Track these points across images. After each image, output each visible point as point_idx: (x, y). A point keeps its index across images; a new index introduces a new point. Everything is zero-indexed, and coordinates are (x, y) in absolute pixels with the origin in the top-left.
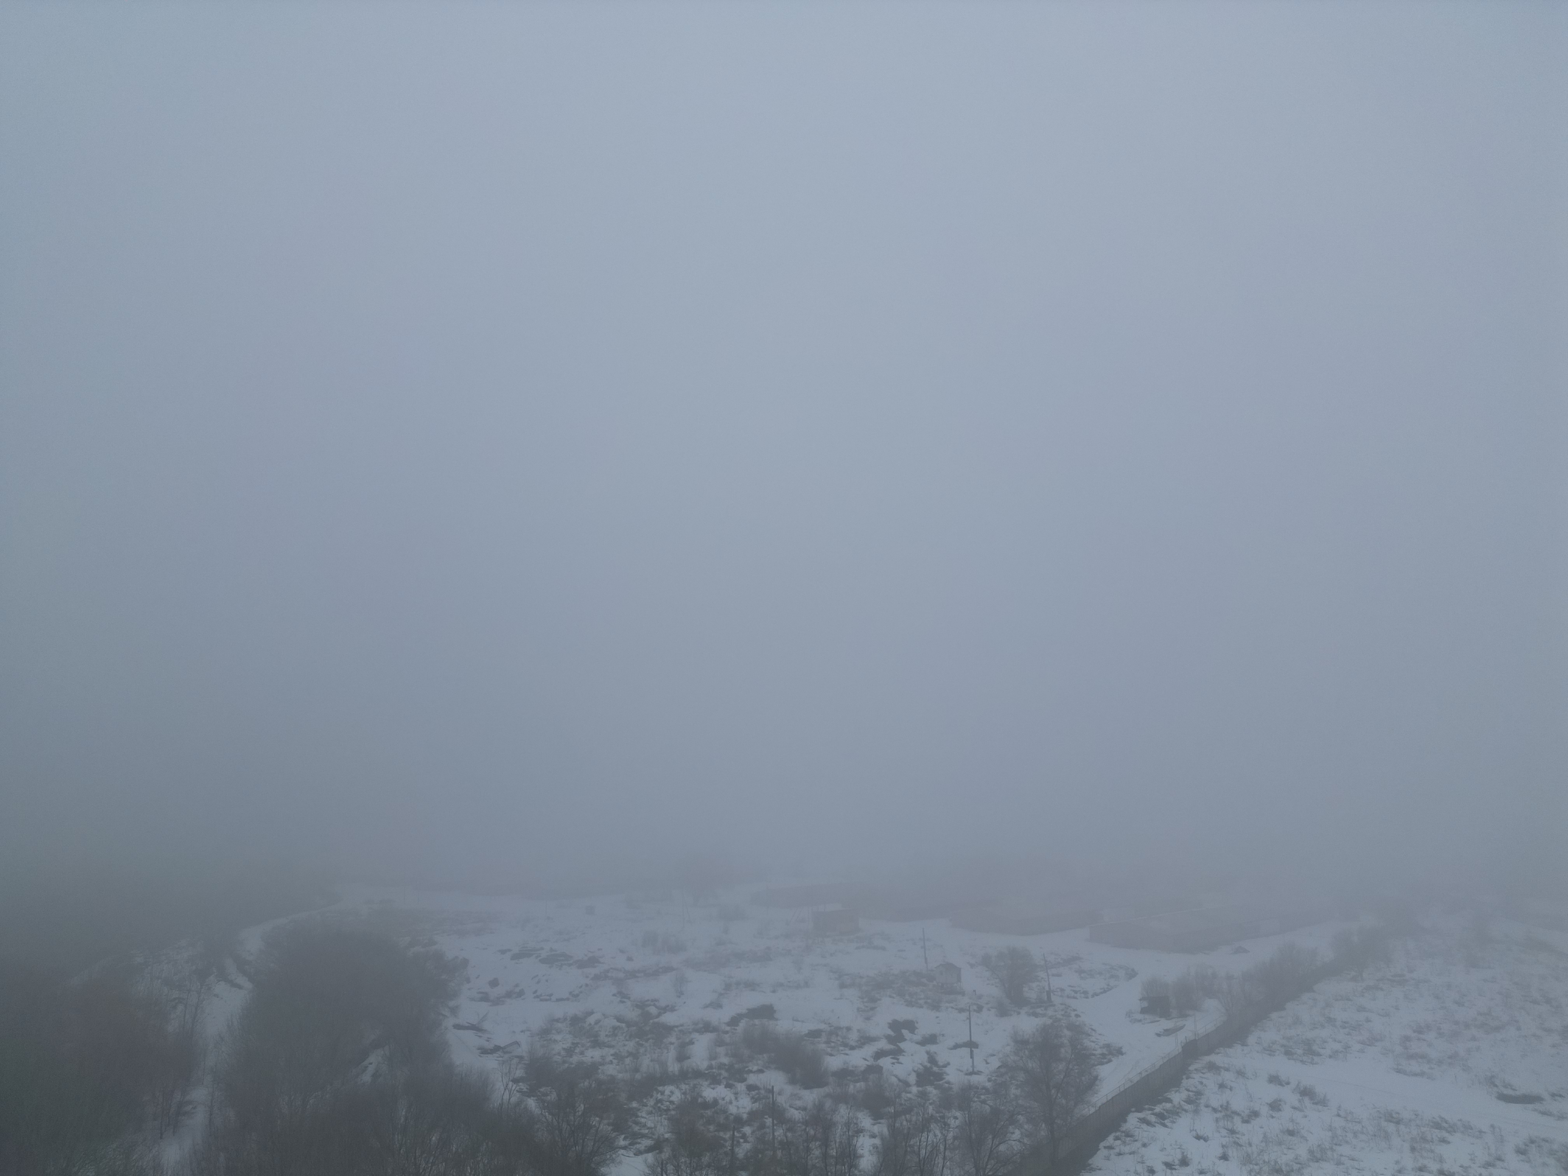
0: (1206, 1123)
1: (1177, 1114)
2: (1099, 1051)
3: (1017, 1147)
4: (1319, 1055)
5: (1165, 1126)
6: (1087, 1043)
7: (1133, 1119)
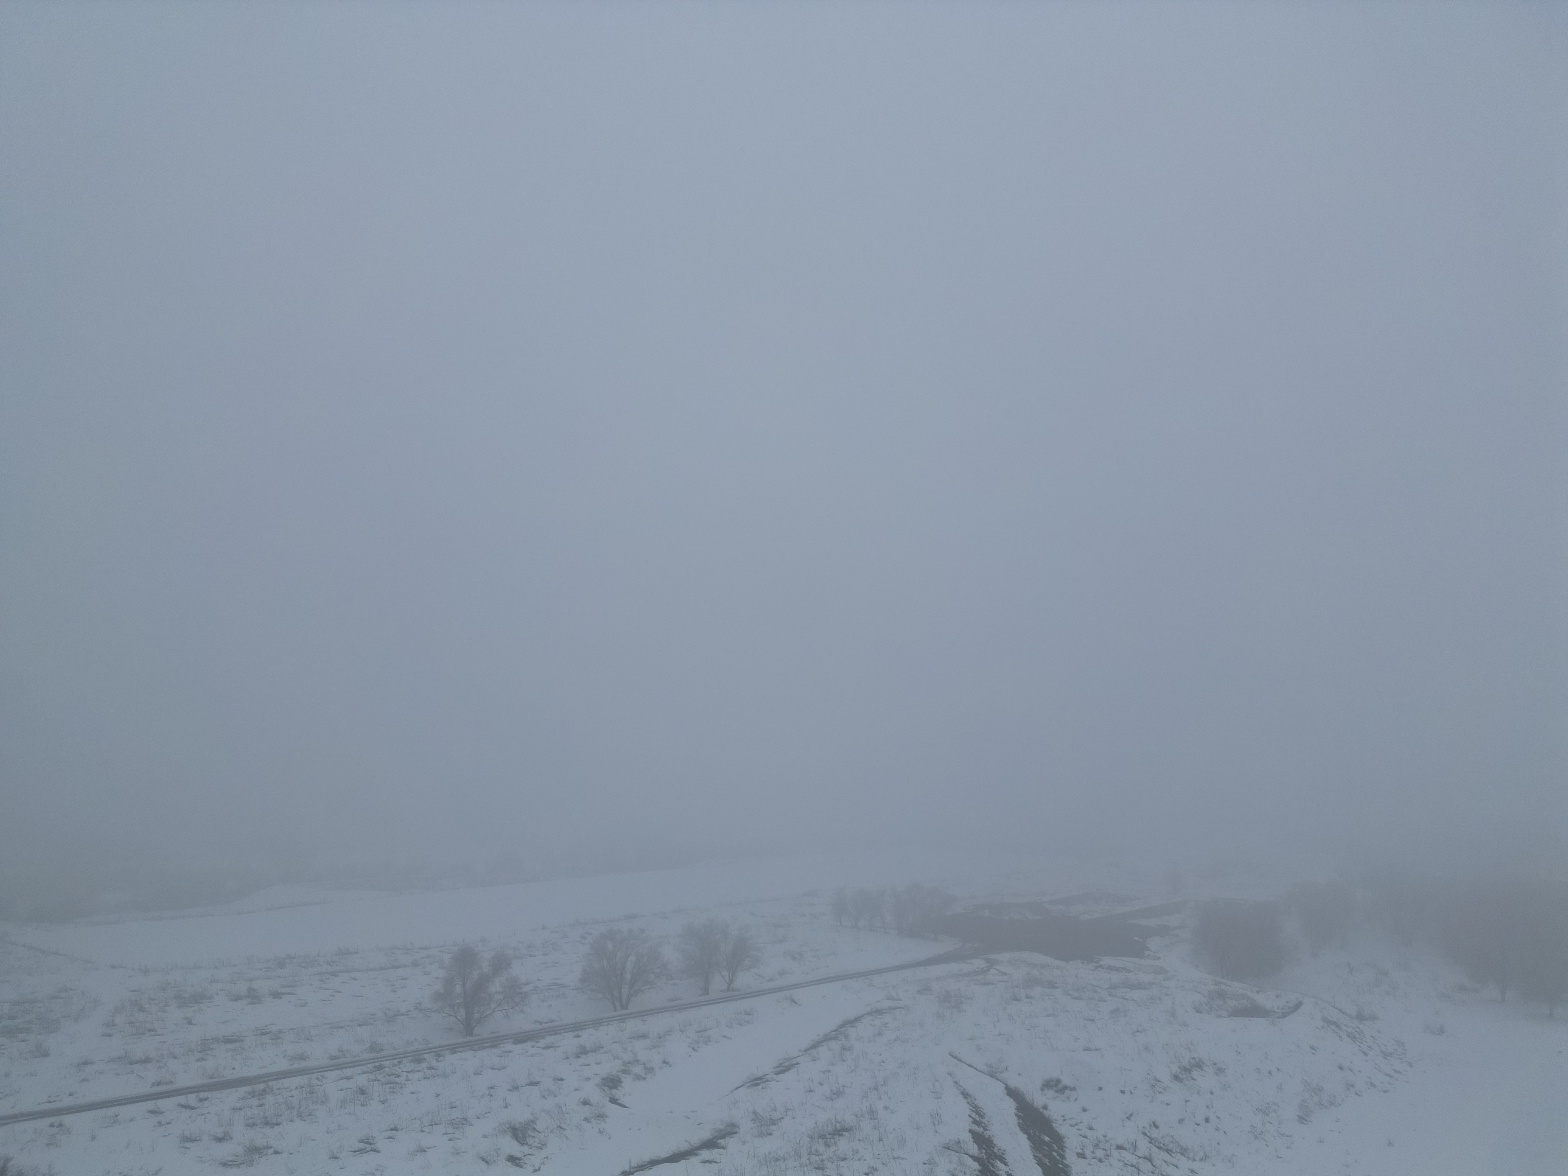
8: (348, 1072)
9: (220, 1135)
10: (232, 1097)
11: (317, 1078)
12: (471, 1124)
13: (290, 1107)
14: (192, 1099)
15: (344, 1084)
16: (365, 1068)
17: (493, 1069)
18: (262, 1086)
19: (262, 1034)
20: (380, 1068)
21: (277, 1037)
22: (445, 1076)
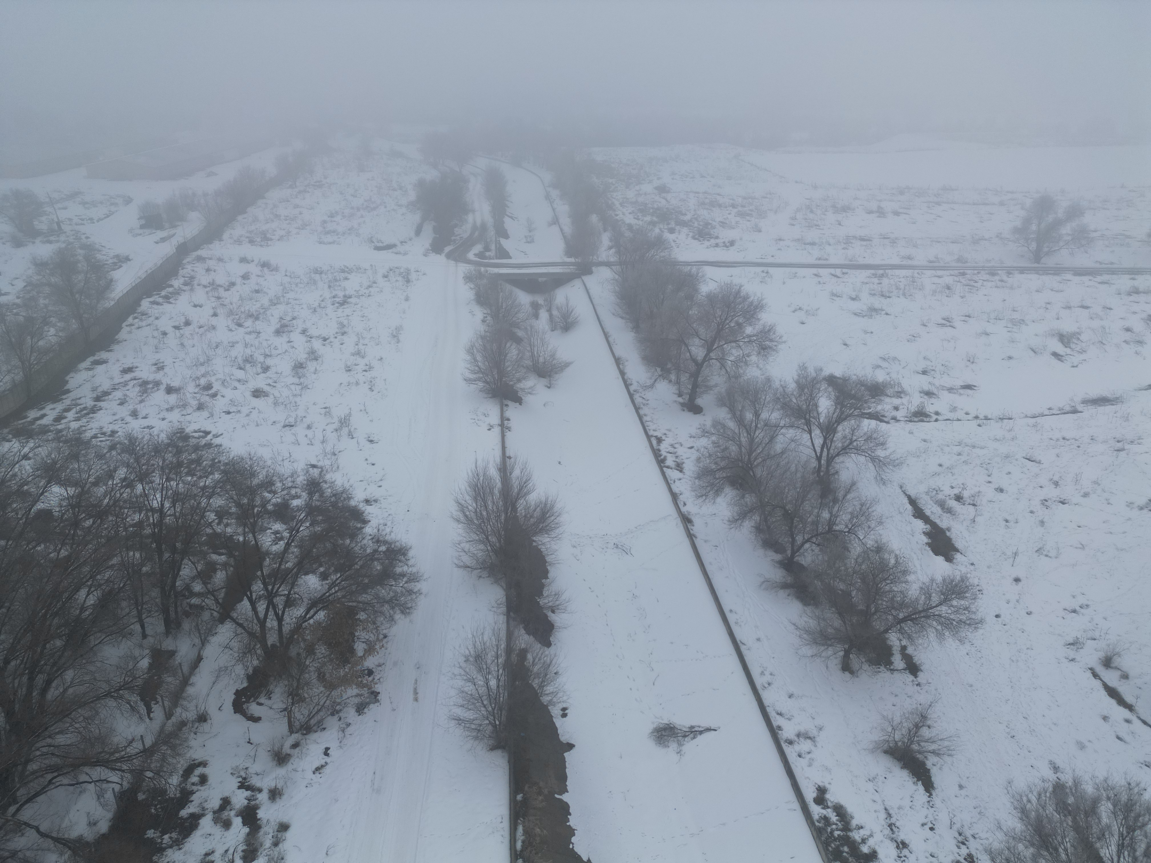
0: (200, 295)
1: (178, 294)
2: (111, 261)
3: (54, 340)
4: (271, 240)
5: (170, 303)
6: (99, 256)
7: (145, 304)
8: (939, 273)
9: (854, 297)
10: (863, 275)
11: (918, 273)
12: (1027, 325)
13: (898, 288)
14: (838, 272)
15: (936, 280)
16: (952, 272)
17: (1052, 290)
18: (881, 272)
19: (884, 238)
20: (963, 274)
21: (894, 242)
22: (1012, 288)
